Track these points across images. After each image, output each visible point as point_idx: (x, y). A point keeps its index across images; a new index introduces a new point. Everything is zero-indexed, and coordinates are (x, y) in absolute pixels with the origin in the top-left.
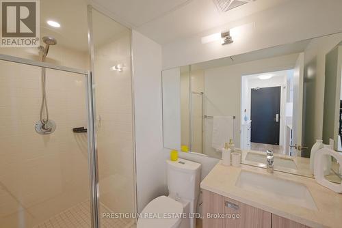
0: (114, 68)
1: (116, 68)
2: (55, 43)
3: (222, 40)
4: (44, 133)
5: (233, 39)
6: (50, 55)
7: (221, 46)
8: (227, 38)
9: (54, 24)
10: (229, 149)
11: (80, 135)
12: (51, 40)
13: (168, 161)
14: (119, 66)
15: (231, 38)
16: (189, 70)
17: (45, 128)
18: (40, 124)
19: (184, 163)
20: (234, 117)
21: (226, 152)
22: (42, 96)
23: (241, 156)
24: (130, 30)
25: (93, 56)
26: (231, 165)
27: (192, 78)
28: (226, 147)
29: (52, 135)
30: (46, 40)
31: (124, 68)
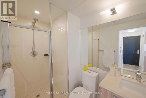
0: (60, 30)
1: (61, 29)
2: (38, 20)
3: (111, 13)
4: (34, 56)
5: (117, 12)
6: (36, 25)
7: (111, 16)
8: (114, 11)
9: (37, 12)
10: (114, 68)
11: (46, 57)
12: (36, 19)
13: (82, 71)
14: (62, 29)
15: (116, 11)
16: (92, 29)
17: (34, 54)
18: (32, 53)
19: (90, 72)
20: (115, 51)
21: (112, 69)
22: (33, 41)
23: (121, 72)
24: (67, 12)
25: (51, 25)
26: (115, 75)
27: (94, 33)
28: (113, 66)
29: (36, 57)
30: (34, 19)
31: (64, 29)
